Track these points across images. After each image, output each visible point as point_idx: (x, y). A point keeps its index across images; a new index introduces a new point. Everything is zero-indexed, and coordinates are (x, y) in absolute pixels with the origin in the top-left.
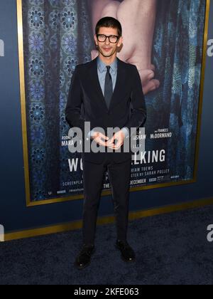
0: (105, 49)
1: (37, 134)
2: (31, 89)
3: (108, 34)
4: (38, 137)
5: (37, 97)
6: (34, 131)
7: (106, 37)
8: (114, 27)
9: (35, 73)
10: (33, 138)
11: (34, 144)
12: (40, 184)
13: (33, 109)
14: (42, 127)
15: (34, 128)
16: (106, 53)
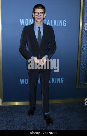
0: (38, 19)
1: (84, 58)
2: (83, 38)
3: (39, 12)
4: (84, 59)
5: (85, 42)
6: (83, 56)
7: (39, 13)
8: (42, 9)
9: (85, 32)
10: (82, 59)
11: (82, 62)
12: (82, 79)
13: (83, 47)
14: (86, 55)
15: (83, 55)
16: (39, 21)
